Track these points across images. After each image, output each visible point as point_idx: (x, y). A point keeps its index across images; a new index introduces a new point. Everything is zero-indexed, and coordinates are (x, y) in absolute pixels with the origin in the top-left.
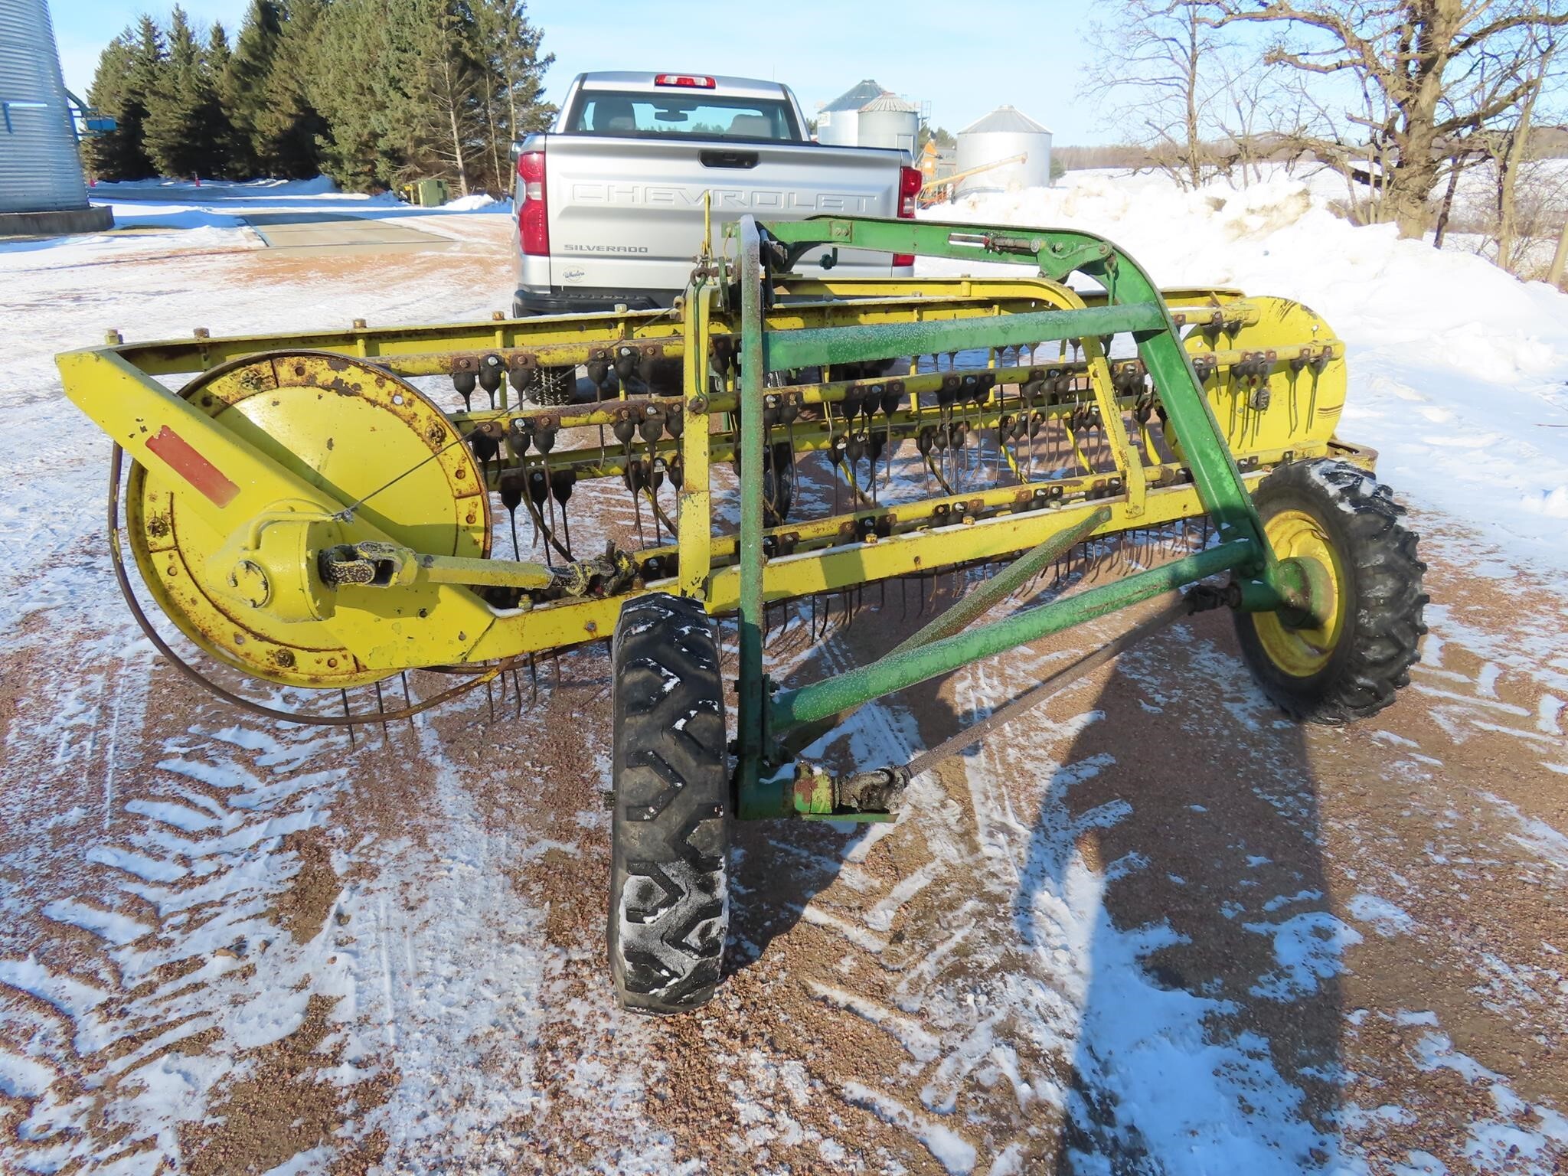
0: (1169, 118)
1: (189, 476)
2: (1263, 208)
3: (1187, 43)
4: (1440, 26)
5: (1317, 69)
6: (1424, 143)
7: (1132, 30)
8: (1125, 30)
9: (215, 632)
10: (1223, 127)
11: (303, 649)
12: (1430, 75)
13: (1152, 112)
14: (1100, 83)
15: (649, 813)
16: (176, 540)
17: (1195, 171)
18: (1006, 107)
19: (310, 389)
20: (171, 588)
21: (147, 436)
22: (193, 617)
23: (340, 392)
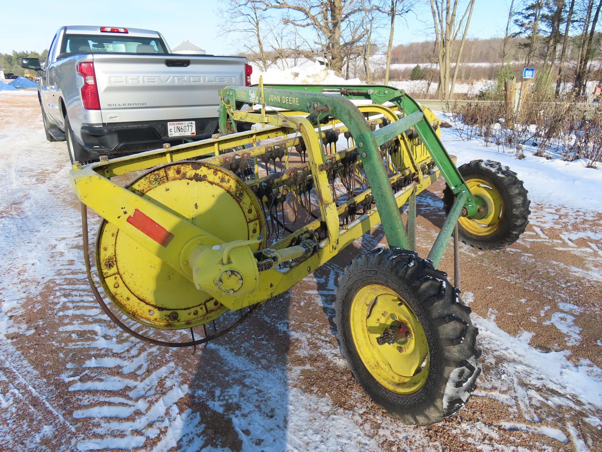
0: (252, 44)
1: (149, 234)
2: (313, 75)
3: (254, 16)
4: (337, 11)
5: (301, 26)
6: (339, 51)
7: (233, 11)
8: (230, 11)
9: (139, 312)
10: (273, 47)
11: (182, 309)
12: (337, 28)
13: (247, 42)
14: (225, 31)
15: (462, 340)
16: (118, 269)
17: (265, 63)
18: (186, 41)
19: (183, 180)
20: (116, 294)
21: (127, 216)
22: (128, 306)
23: (197, 180)
